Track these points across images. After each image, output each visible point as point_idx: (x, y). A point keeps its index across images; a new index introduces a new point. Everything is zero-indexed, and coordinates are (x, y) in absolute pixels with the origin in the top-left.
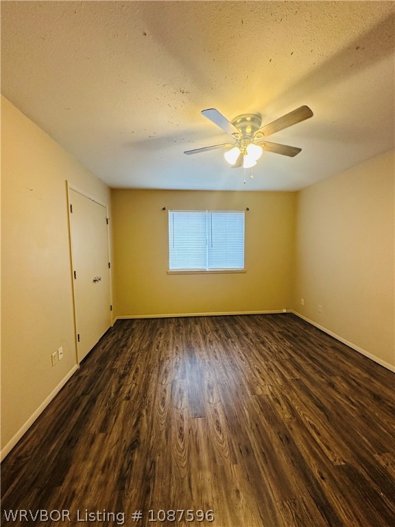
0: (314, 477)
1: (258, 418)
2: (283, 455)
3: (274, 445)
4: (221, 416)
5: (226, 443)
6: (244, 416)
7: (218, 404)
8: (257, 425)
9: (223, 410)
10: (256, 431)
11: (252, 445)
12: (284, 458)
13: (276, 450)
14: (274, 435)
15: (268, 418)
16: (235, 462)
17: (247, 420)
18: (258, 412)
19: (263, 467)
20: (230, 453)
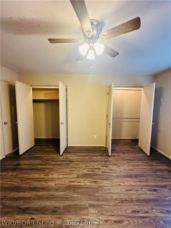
0: (35, 214)
1: (71, 200)
2: (49, 204)
3: (55, 202)
4: (76, 184)
5: (64, 183)
6: (74, 194)
7: (83, 184)
8: (67, 198)
9: (79, 185)
10: (64, 196)
11: (59, 192)
12: (48, 204)
13: (53, 202)
14: (59, 205)
15: (70, 206)
16: (55, 184)
17: (71, 194)
18: (75, 202)
19: (49, 193)
20: (59, 183)
